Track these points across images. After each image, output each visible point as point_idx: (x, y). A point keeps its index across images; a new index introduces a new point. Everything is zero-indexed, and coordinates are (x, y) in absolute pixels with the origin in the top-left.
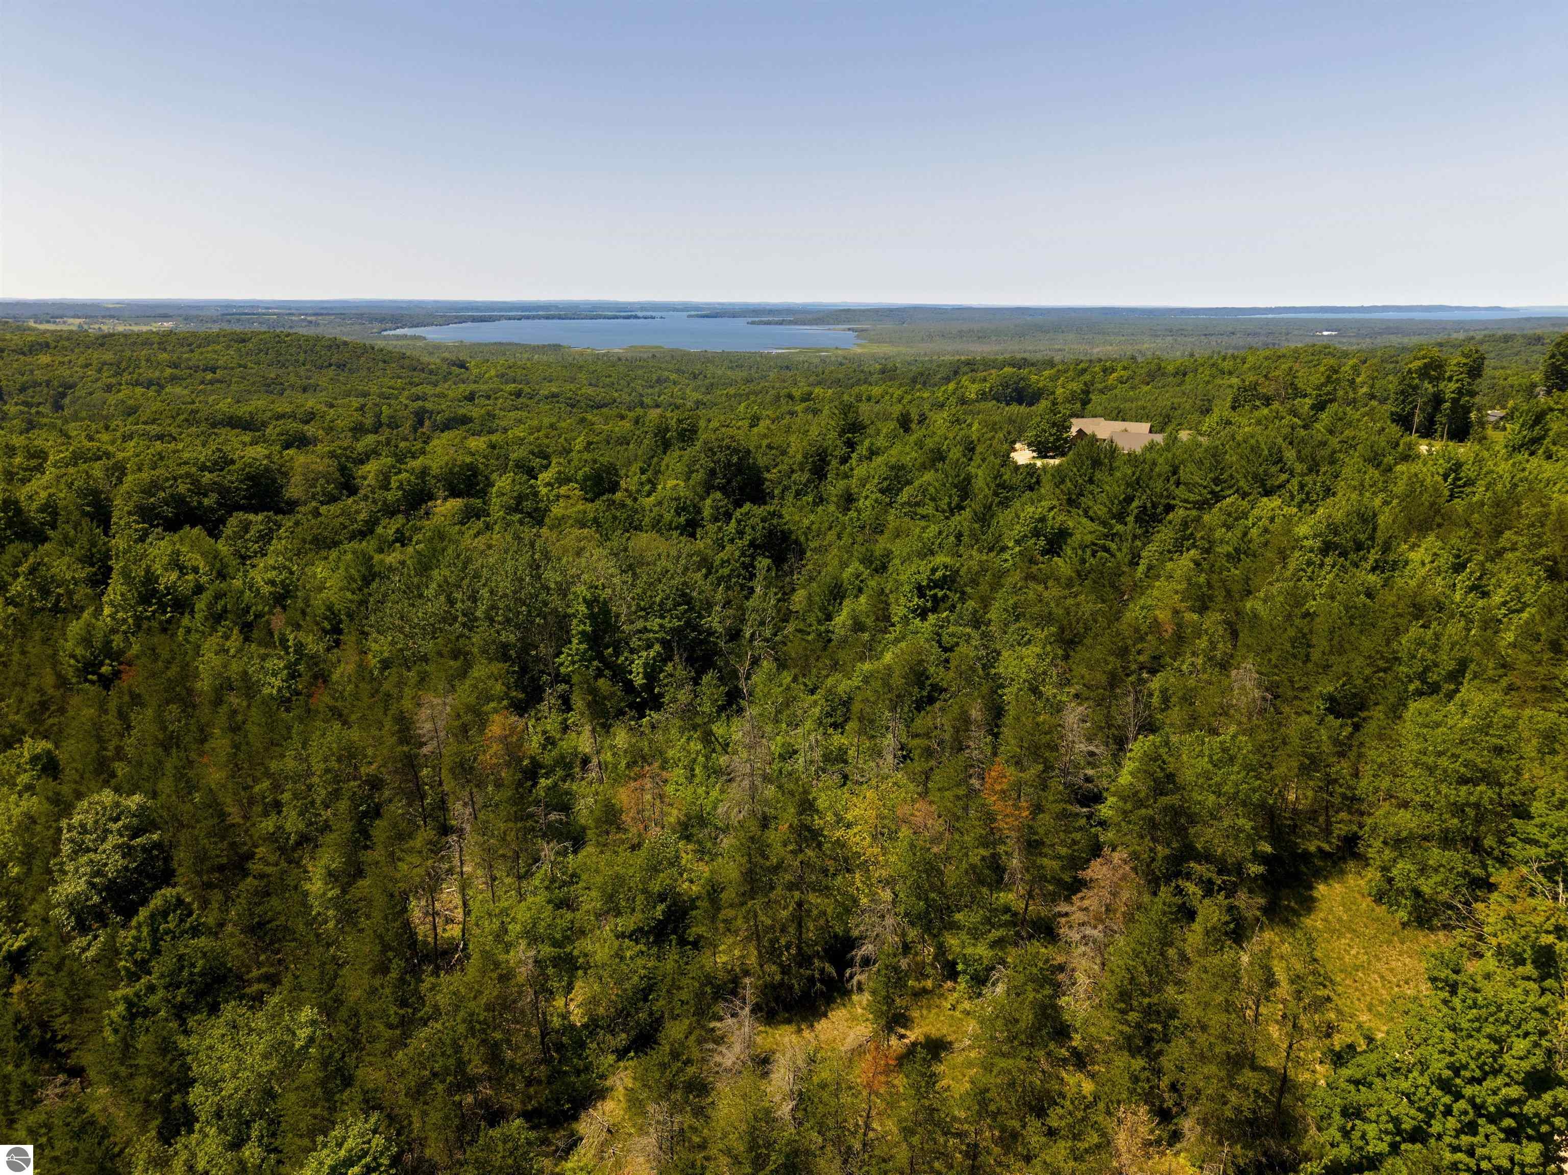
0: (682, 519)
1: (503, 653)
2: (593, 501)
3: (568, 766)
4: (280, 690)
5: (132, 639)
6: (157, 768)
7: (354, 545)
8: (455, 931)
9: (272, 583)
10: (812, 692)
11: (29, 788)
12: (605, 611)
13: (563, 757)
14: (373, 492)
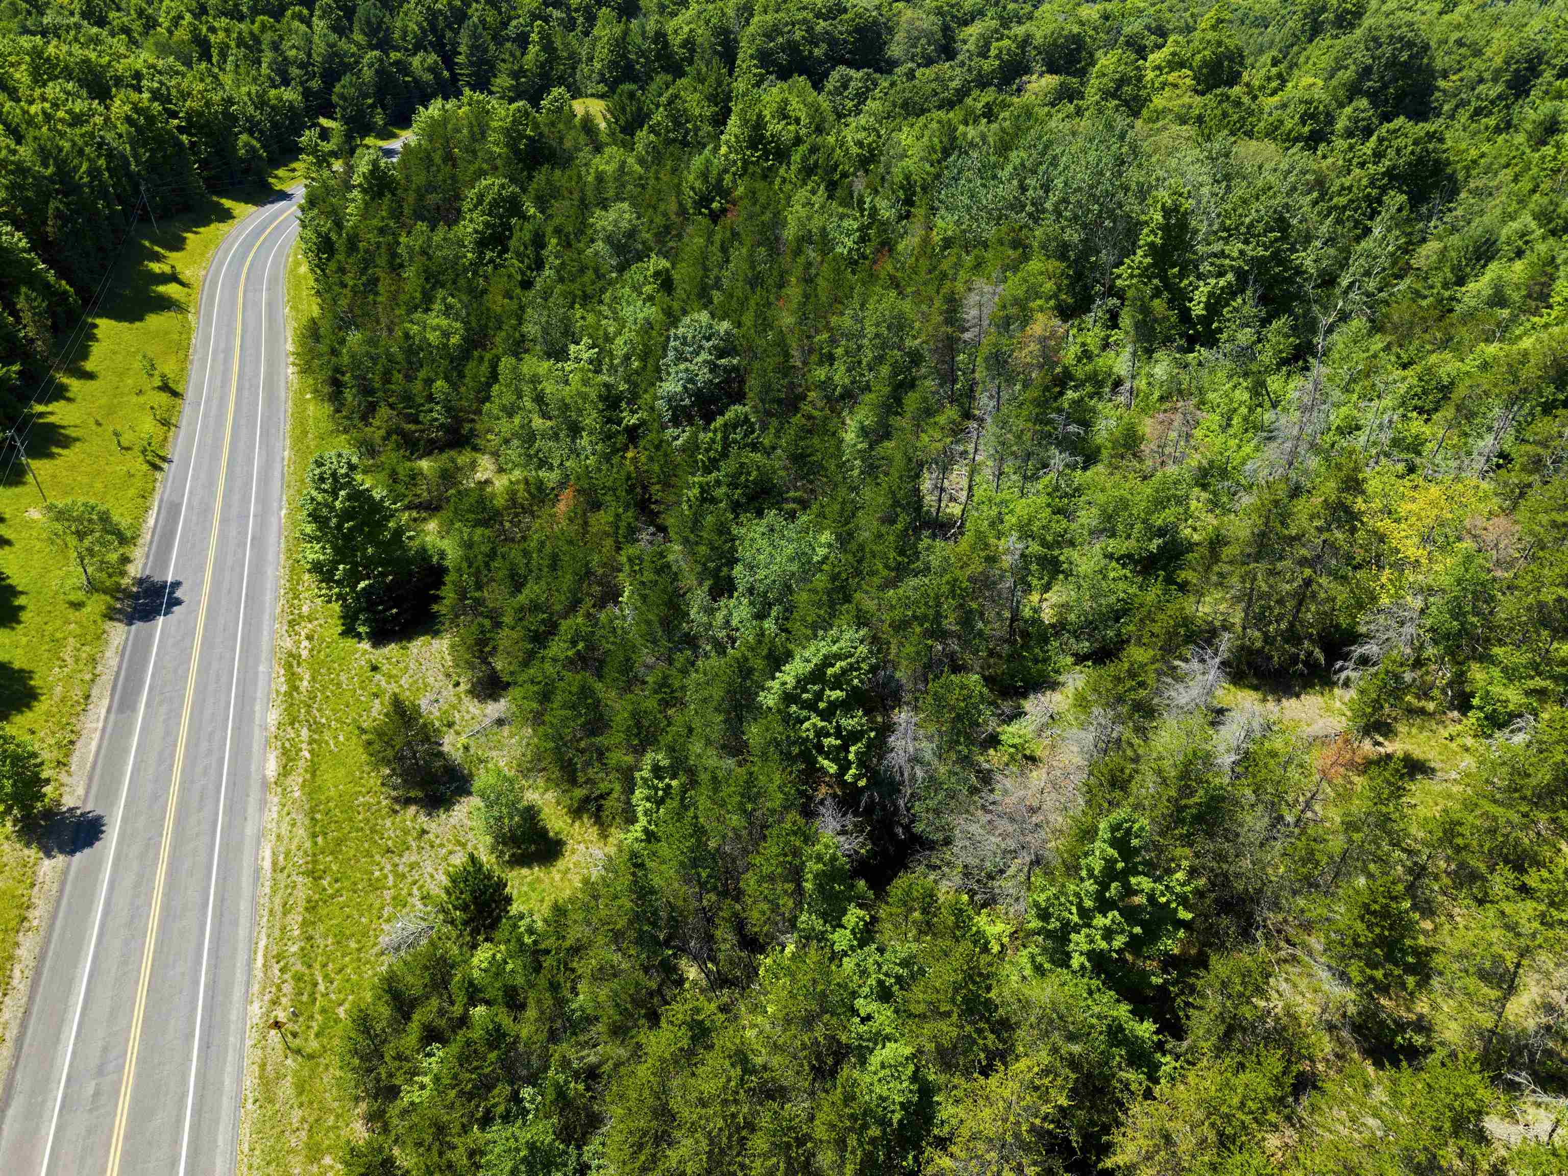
0: (1307, 129)
1: (1062, 251)
2: (1203, 93)
3: (1099, 384)
4: (851, 250)
5: (739, 182)
6: (743, 303)
7: (941, 114)
8: (955, 510)
9: (860, 144)
10: (1405, 367)
11: (650, 298)
12: (1183, 225)
13: (1096, 373)
14: (971, 59)
